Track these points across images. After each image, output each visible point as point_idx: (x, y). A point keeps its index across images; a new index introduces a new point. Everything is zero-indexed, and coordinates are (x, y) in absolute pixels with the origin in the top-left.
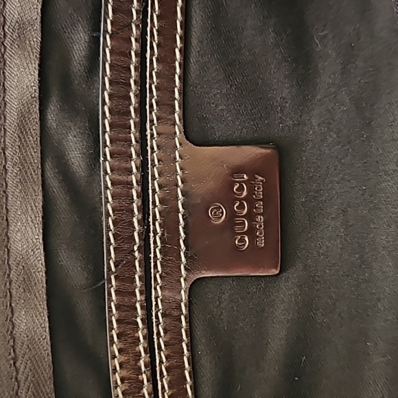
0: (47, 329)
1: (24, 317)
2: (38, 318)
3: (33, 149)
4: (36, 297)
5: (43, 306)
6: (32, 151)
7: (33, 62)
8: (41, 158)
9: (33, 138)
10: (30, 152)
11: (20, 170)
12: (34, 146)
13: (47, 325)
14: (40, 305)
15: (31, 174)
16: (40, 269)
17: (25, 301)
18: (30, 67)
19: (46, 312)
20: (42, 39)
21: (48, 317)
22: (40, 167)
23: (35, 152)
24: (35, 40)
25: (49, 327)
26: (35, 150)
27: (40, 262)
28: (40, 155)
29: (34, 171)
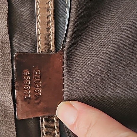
0: (15, 134)
1: (4, 129)
2: (11, 129)
3: (8, 56)
4: (10, 120)
5: (13, 124)
6: (7, 56)
7: (5, 18)
8: (11, 59)
9: (7, 51)
10: (6, 57)
11: (2, 65)
12: (8, 54)
13: (15, 132)
14: (12, 123)
15: (7, 67)
16: (11, 108)
17: (5, 122)
18: (4, 20)
19: (14, 127)
20: (8, 7)
21: (16, 129)
22: (11, 63)
23: (8, 57)
24: (5, 8)
25: (16, 134)
26: (9, 56)
27: (11, 104)
28: (11, 58)
29: (9, 65)
